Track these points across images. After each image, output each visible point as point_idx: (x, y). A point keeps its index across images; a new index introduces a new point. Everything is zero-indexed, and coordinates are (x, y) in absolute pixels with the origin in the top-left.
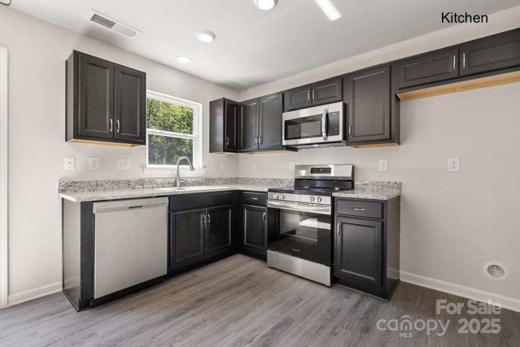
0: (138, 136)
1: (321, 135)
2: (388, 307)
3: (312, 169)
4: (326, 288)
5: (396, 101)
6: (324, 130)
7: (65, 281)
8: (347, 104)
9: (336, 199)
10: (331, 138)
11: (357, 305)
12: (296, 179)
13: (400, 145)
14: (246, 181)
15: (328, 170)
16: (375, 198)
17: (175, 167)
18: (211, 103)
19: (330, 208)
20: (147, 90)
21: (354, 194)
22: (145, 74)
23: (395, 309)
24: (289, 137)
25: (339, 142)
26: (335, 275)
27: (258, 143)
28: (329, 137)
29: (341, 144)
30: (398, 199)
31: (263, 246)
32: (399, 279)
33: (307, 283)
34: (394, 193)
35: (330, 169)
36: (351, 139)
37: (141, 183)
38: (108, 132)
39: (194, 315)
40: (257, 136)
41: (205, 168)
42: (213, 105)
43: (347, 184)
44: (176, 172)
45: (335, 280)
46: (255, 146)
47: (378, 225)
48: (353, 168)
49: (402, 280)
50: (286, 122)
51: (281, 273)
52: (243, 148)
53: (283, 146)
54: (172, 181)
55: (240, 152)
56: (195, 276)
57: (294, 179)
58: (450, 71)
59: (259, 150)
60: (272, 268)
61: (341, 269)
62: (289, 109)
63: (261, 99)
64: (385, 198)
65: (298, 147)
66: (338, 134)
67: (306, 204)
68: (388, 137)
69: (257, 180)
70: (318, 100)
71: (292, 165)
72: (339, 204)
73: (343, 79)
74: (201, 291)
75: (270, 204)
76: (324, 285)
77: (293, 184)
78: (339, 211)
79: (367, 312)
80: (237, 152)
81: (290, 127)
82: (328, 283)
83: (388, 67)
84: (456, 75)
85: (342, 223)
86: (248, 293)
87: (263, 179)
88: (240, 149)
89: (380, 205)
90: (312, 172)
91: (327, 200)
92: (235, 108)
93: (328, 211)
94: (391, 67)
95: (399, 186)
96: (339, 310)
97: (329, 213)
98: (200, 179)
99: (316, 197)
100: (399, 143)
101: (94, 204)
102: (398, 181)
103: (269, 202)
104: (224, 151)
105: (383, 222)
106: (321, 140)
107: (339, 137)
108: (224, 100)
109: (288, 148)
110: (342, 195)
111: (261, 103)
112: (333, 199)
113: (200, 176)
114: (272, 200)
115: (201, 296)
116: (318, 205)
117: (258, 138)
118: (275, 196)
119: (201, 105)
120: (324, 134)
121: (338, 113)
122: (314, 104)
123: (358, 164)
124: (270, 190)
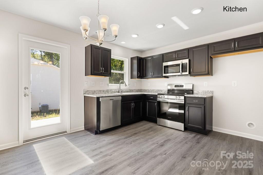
0: (109, 73)
1: (180, 72)
2: (207, 137)
3: (175, 85)
4: (182, 132)
5: (210, 58)
6: (181, 70)
7: (85, 126)
8: (190, 59)
9: (186, 97)
10: (184, 73)
11: (194, 137)
12: (168, 90)
13: (212, 76)
14: (145, 91)
15: (182, 86)
16: (202, 97)
17: (119, 85)
18: (132, 58)
19: (184, 101)
20: (111, 56)
21: (193, 95)
22: (111, 50)
23: (209, 138)
24: (166, 72)
25: (187, 75)
26: (186, 127)
27: (152, 75)
28: (183, 73)
29: (188, 75)
30: (212, 98)
31: (155, 117)
32: (212, 130)
33: (174, 130)
34: (210, 95)
35: (183, 85)
36: (192, 73)
37: (107, 91)
38: (100, 72)
39: (135, 137)
40: (151, 72)
41: (129, 85)
42: (132, 59)
43: (191, 91)
44: (119, 87)
45: (186, 129)
46: (150, 76)
47: (203, 107)
48: (193, 85)
49: (213, 130)
50: (164, 66)
51: (163, 127)
52: (145, 77)
53: (163, 76)
54: (118, 90)
55: (143, 78)
56: (130, 127)
57: (167, 90)
58: (231, 48)
59: (152, 77)
60: (159, 125)
61: (188, 124)
62: (165, 61)
63: (153, 57)
64: (205, 97)
65: (169, 77)
66: (187, 72)
67: (174, 99)
68: (207, 73)
69: (150, 90)
70: (178, 58)
71: (166, 84)
72: (187, 99)
73: (189, 50)
74: (134, 131)
75: (159, 100)
76: (181, 131)
77: (167, 92)
78: (187, 102)
79: (199, 138)
80: (142, 78)
81: (166, 69)
82: (183, 130)
83: (207, 46)
84: (234, 50)
85: (189, 107)
86: (152, 132)
87: (153, 90)
88: (144, 77)
89: (204, 99)
90: (175, 87)
91: (182, 98)
92: (141, 60)
93: (183, 102)
94: (208, 46)
95: (212, 92)
96: (187, 138)
97: (183, 103)
98: (127, 90)
99: (178, 96)
100: (212, 75)
101: (100, 98)
102: (212, 90)
103: (158, 99)
104: (137, 78)
105: (205, 106)
106: (179, 74)
107: (187, 73)
108: (137, 57)
109: (165, 77)
110: (189, 96)
111: (153, 58)
112: (185, 97)
113: (127, 89)
114: (160, 98)
115: (135, 132)
116: (179, 100)
117: (152, 73)
118: (161, 96)
119: (127, 59)
120: (181, 72)
121: (187, 63)
122: (176, 59)
123: (195, 84)
124: (158, 94)
